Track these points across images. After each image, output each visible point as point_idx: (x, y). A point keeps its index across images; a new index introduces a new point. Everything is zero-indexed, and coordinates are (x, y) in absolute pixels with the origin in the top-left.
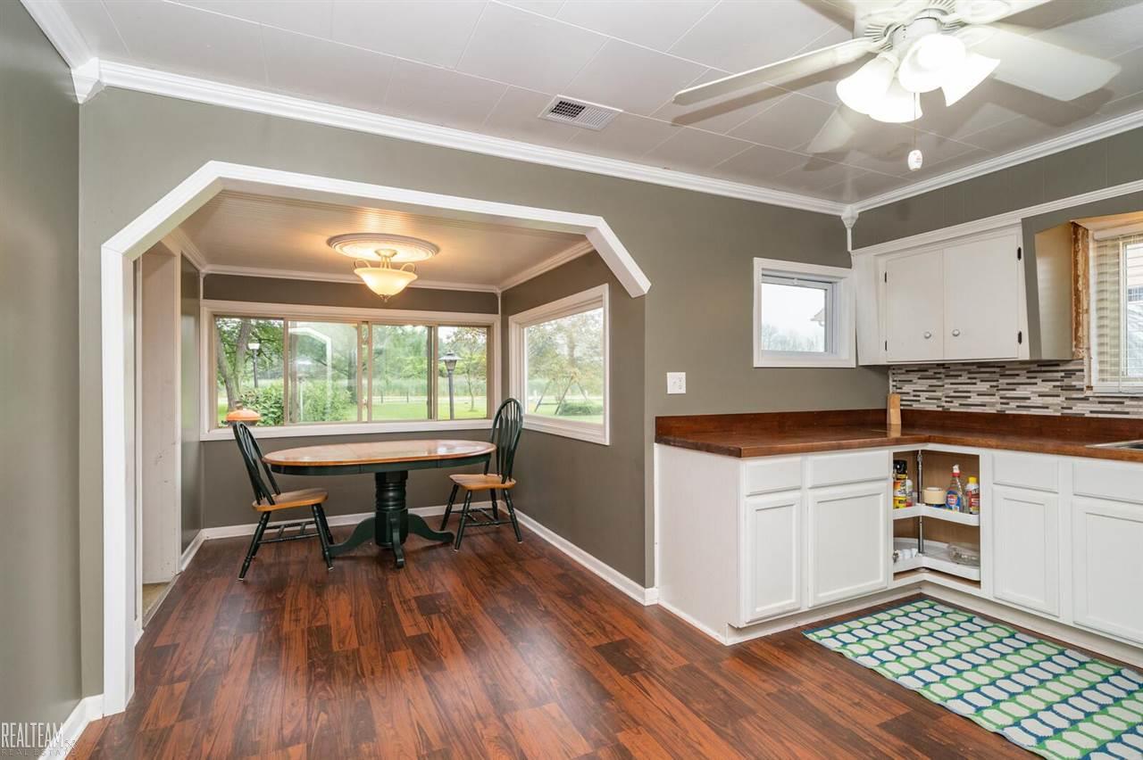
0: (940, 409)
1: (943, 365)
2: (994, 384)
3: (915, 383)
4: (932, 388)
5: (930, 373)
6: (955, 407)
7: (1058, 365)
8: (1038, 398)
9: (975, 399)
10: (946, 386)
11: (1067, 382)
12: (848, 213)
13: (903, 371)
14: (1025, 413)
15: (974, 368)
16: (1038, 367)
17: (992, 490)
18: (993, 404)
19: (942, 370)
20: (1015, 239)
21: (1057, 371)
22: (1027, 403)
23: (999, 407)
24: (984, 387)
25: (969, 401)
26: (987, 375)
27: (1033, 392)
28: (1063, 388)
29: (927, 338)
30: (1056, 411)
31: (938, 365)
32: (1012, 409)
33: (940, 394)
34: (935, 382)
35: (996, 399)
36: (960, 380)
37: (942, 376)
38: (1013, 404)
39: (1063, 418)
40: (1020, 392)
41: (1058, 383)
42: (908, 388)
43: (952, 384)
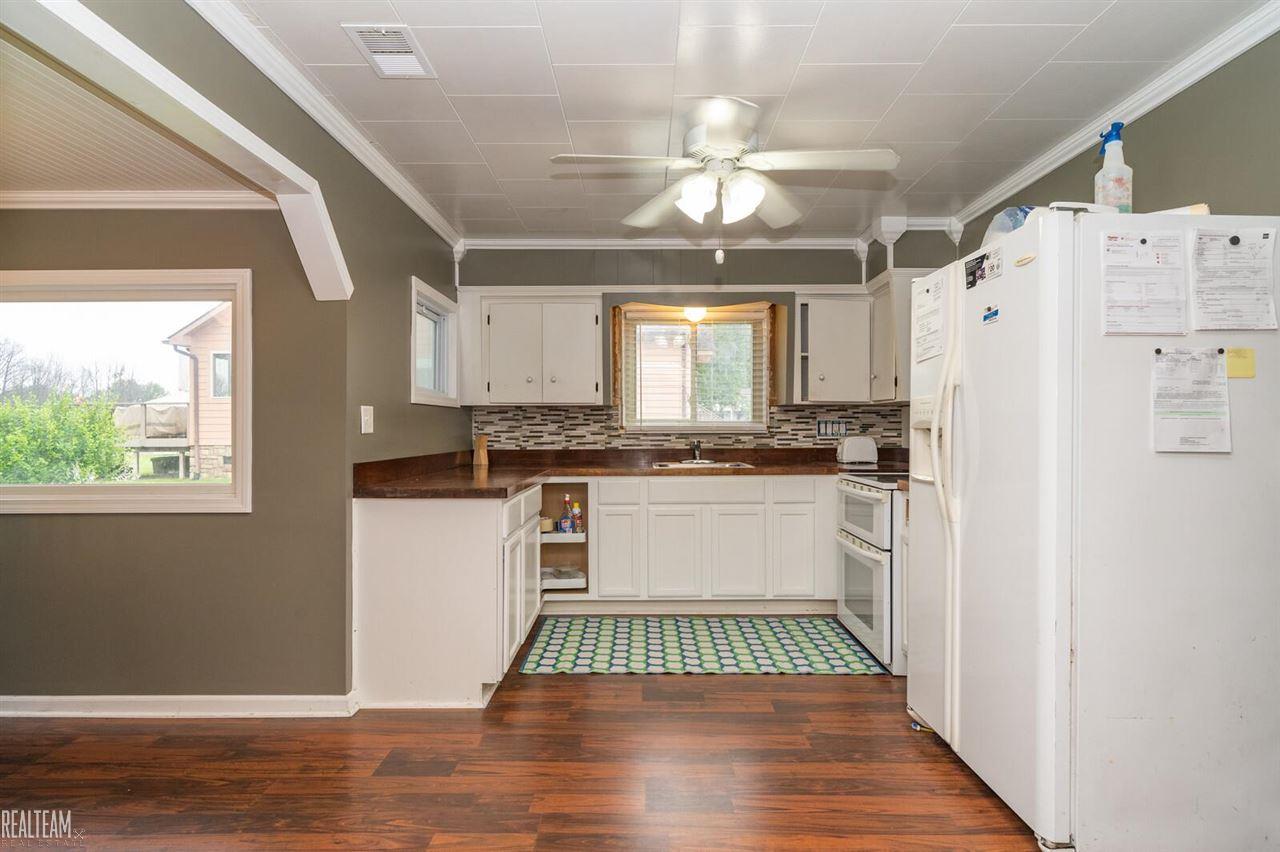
0: (518, 448)
1: (520, 407)
2: (561, 425)
3: (497, 425)
4: (511, 429)
5: (510, 415)
6: (530, 446)
7: (602, 410)
8: (590, 437)
9: (547, 438)
10: (524, 427)
11: (609, 423)
12: (460, 246)
13: (485, 413)
14: (582, 448)
15: (546, 411)
16: (591, 412)
17: (598, 510)
18: (560, 442)
19: (521, 413)
20: (596, 307)
21: (602, 415)
22: (584, 440)
23: (564, 444)
24: (553, 427)
25: (542, 440)
26: (556, 417)
27: (588, 432)
28: (607, 428)
29: (529, 382)
30: (602, 446)
31: (516, 407)
32: (573, 446)
33: (518, 434)
34: (514, 423)
35: (562, 438)
36: (535, 421)
37: (521, 418)
38: (574, 442)
39: (607, 451)
40: (579, 431)
41: (603, 424)
42: (489, 429)
43: (529, 425)
